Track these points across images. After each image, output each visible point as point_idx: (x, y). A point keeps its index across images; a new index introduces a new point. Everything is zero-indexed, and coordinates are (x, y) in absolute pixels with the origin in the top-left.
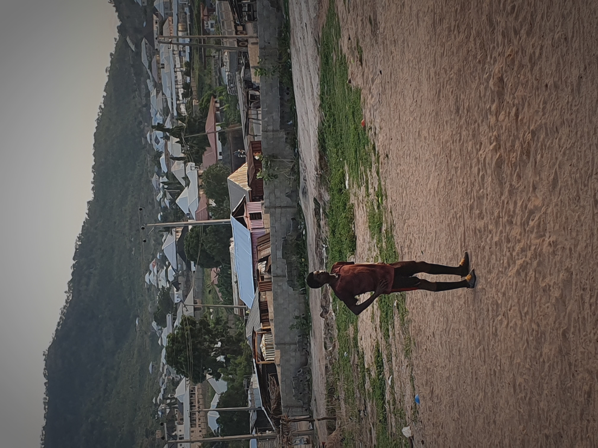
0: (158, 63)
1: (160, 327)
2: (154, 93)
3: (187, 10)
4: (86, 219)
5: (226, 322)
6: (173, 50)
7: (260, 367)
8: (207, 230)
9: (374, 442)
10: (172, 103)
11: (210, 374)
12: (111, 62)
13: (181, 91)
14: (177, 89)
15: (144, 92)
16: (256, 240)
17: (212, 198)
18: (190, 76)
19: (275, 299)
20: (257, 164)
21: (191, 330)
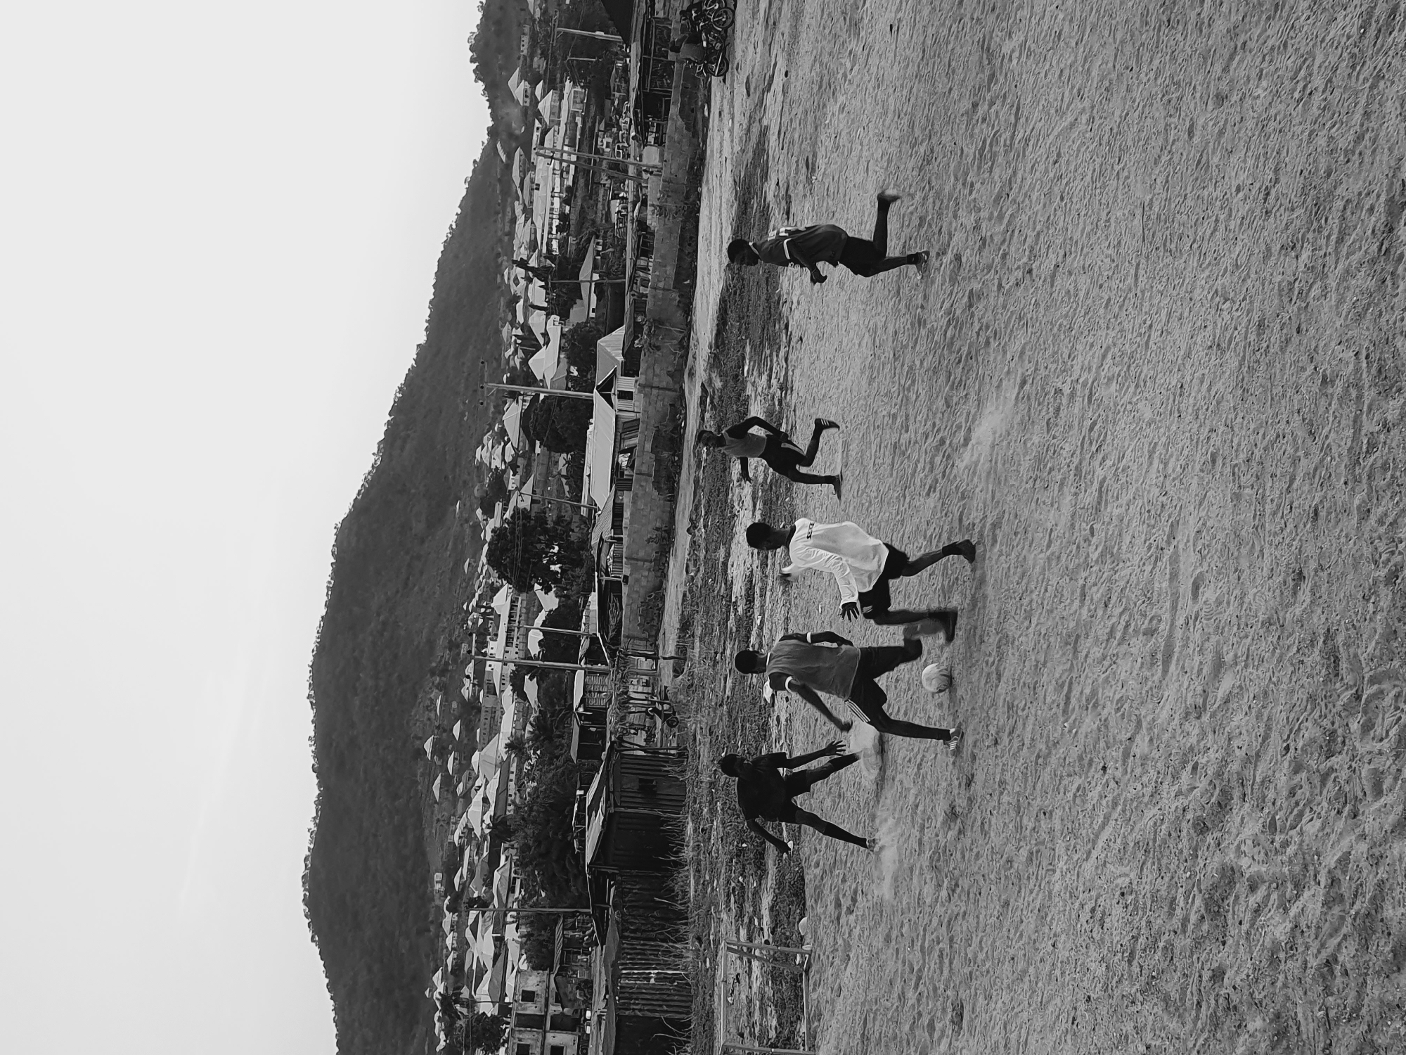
0: (533, 183)
1: (485, 518)
2: (521, 219)
3: (579, 120)
4: (413, 366)
5: (570, 523)
6: (554, 169)
7: (603, 583)
8: (564, 404)
9: (728, 693)
10: (542, 236)
11: (539, 584)
12: (474, 171)
13: (556, 222)
14: (552, 219)
15: (509, 216)
16: (620, 426)
17: (574, 365)
18: (569, 205)
19: (634, 502)
20: (636, 330)
21: (524, 525)
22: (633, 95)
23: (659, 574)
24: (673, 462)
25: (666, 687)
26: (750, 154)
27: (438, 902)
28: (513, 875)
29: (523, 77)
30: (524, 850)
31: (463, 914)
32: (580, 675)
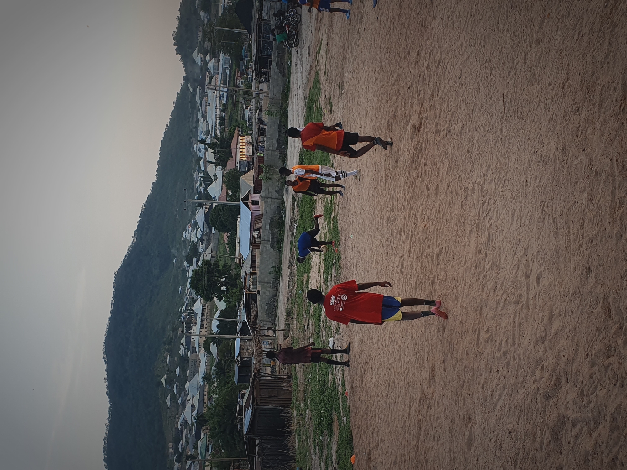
0: (206, 102)
1: (188, 265)
2: (201, 120)
3: (228, 71)
4: (150, 193)
5: (230, 266)
6: (216, 96)
7: (248, 295)
8: (225, 208)
10: (212, 128)
11: (216, 297)
12: (177, 98)
13: (218, 121)
14: (216, 119)
15: (195, 119)
16: (253, 217)
17: (230, 190)
18: (224, 112)
19: (261, 254)
20: (260, 170)
21: (207, 268)
22: (253, 59)
23: (275, 289)
24: (280, 234)
25: (280, 345)
26: (311, 84)
27: (170, 458)
28: (208, 443)
29: (200, 52)
30: (213, 430)
31: (184, 463)
32: (237, 341)
